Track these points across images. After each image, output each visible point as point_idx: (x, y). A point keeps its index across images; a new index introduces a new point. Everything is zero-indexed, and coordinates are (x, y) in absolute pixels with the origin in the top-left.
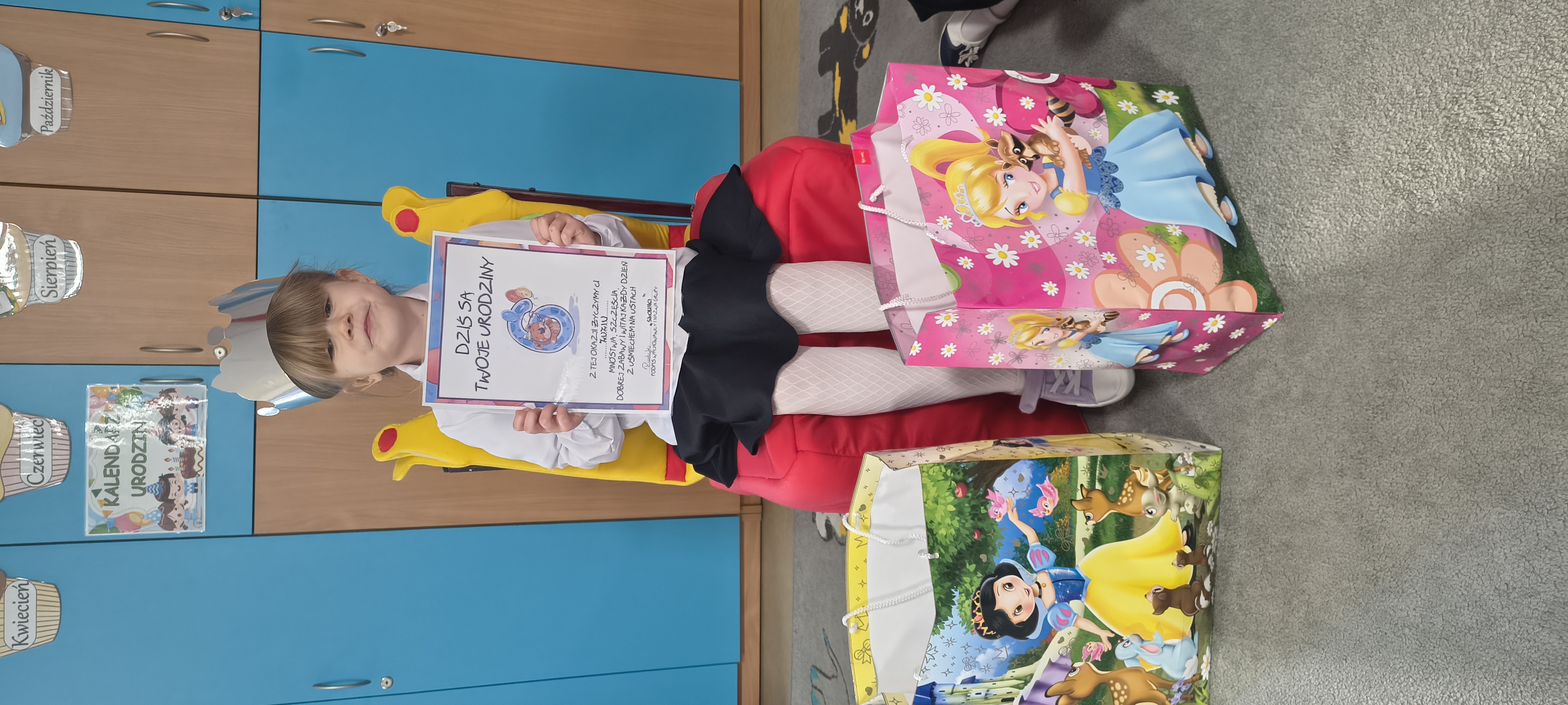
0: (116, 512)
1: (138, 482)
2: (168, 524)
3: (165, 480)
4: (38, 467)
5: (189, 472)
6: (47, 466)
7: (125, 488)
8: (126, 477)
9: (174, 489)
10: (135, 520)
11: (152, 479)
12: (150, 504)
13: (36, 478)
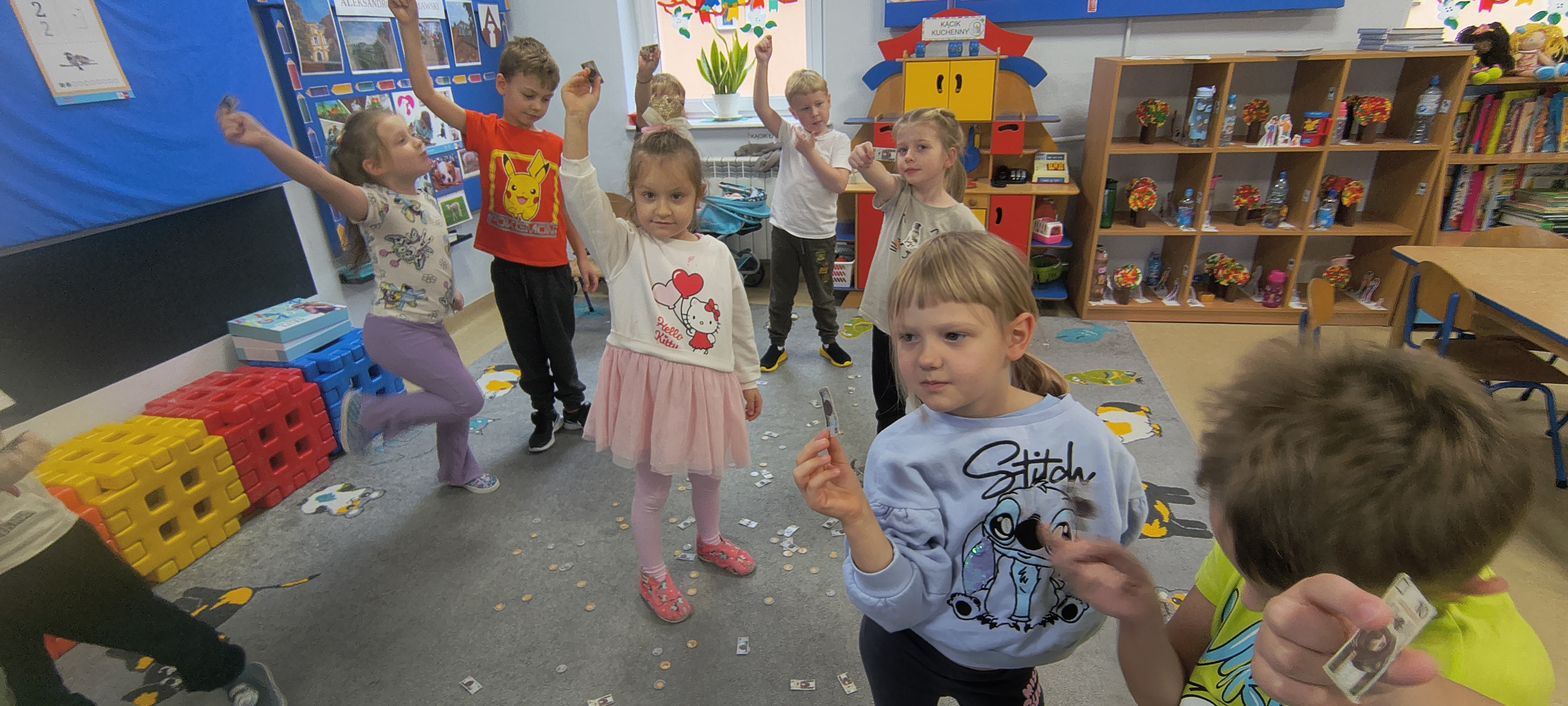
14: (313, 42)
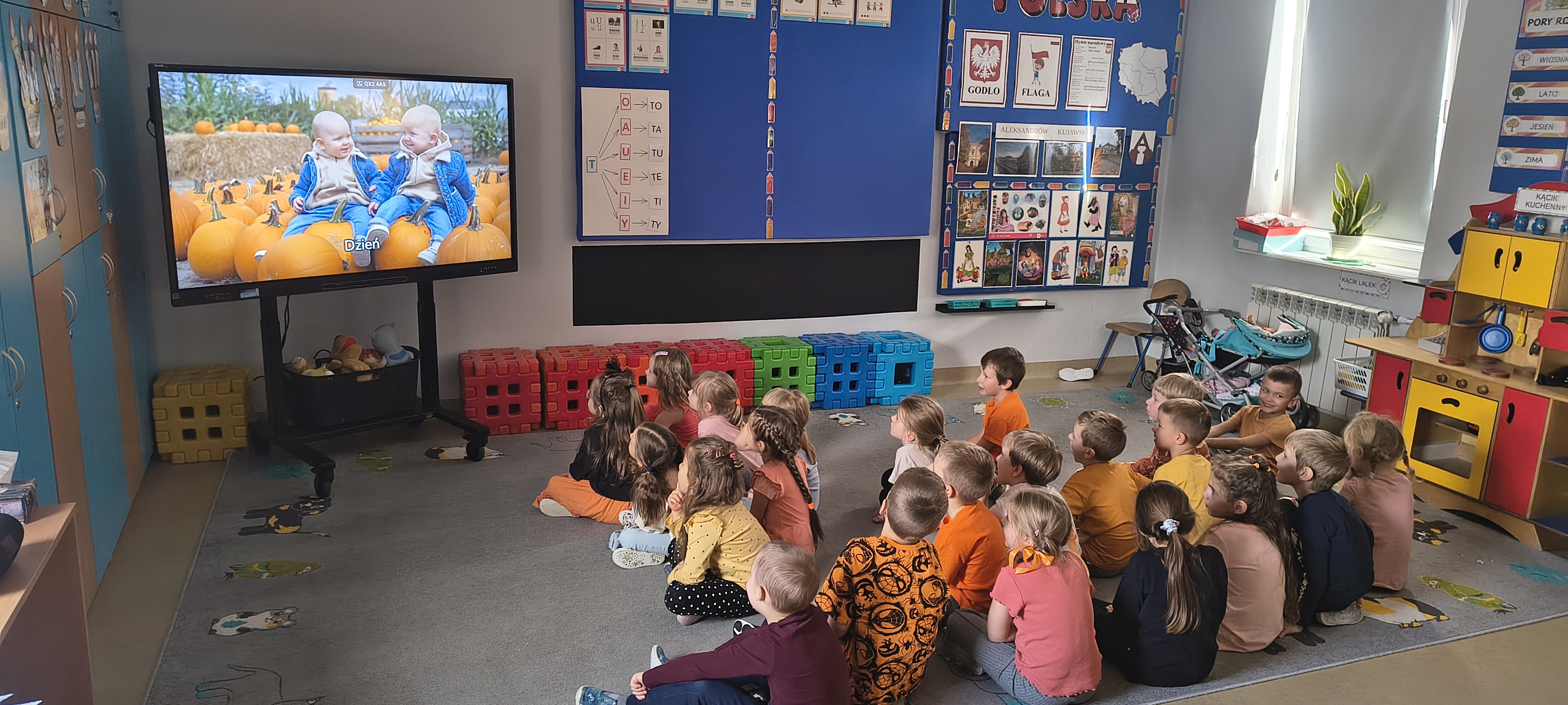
14: (970, 154)
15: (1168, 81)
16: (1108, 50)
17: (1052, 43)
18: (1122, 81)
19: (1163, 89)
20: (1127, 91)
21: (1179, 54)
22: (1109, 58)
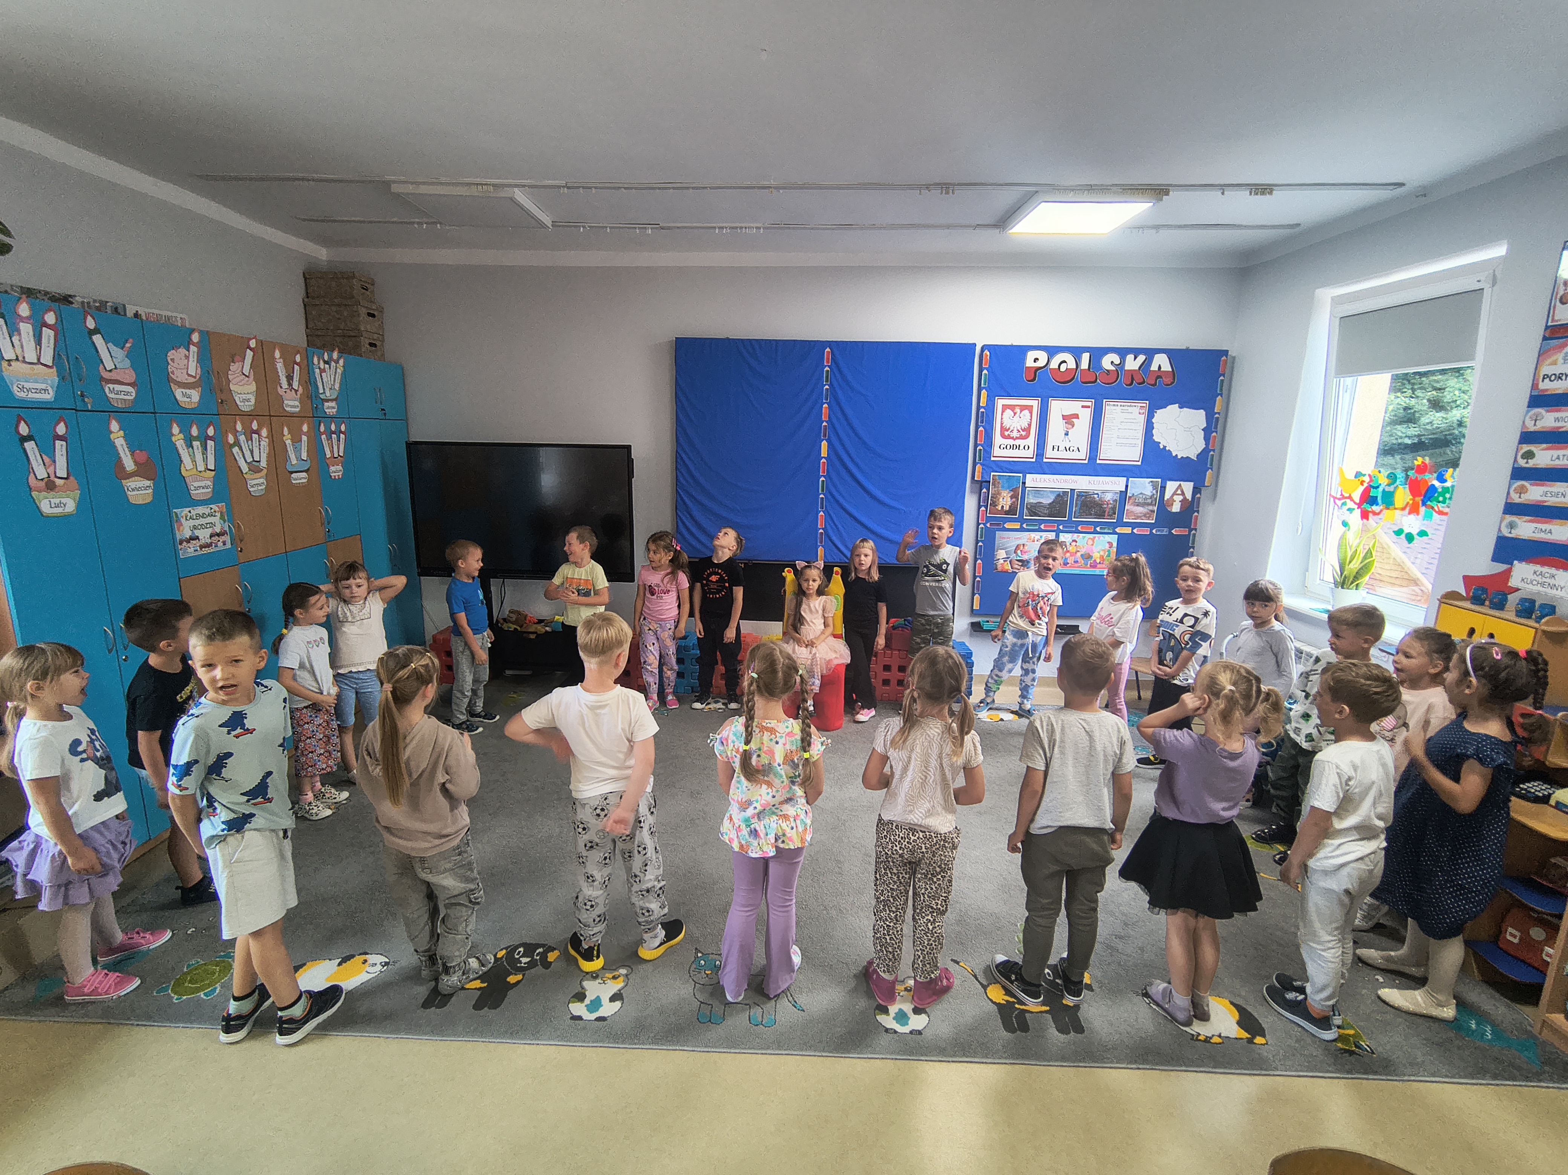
0: (183, 520)
1: (195, 527)
2: (181, 543)
3: (197, 538)
4: (196, 488)
5: (201, 547)
6: (197, 492)
7: (192, 523)
8: (197, 522)
9: (194, 542)
10: (181, 528)
11: (197, 533)
12: (187, 534)
13: (192, 488)
14: (1001, 500)
15: (1207, 439)
16: (1142, 411)
17: (1083, 407)
18: (1156, 438)
19: (1201, 445)
20: (1162, 447)
21: (1219, 413)
22: (1142, 419)
